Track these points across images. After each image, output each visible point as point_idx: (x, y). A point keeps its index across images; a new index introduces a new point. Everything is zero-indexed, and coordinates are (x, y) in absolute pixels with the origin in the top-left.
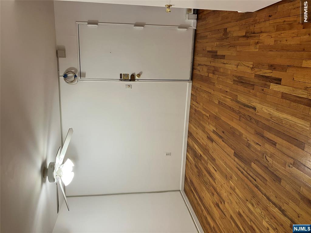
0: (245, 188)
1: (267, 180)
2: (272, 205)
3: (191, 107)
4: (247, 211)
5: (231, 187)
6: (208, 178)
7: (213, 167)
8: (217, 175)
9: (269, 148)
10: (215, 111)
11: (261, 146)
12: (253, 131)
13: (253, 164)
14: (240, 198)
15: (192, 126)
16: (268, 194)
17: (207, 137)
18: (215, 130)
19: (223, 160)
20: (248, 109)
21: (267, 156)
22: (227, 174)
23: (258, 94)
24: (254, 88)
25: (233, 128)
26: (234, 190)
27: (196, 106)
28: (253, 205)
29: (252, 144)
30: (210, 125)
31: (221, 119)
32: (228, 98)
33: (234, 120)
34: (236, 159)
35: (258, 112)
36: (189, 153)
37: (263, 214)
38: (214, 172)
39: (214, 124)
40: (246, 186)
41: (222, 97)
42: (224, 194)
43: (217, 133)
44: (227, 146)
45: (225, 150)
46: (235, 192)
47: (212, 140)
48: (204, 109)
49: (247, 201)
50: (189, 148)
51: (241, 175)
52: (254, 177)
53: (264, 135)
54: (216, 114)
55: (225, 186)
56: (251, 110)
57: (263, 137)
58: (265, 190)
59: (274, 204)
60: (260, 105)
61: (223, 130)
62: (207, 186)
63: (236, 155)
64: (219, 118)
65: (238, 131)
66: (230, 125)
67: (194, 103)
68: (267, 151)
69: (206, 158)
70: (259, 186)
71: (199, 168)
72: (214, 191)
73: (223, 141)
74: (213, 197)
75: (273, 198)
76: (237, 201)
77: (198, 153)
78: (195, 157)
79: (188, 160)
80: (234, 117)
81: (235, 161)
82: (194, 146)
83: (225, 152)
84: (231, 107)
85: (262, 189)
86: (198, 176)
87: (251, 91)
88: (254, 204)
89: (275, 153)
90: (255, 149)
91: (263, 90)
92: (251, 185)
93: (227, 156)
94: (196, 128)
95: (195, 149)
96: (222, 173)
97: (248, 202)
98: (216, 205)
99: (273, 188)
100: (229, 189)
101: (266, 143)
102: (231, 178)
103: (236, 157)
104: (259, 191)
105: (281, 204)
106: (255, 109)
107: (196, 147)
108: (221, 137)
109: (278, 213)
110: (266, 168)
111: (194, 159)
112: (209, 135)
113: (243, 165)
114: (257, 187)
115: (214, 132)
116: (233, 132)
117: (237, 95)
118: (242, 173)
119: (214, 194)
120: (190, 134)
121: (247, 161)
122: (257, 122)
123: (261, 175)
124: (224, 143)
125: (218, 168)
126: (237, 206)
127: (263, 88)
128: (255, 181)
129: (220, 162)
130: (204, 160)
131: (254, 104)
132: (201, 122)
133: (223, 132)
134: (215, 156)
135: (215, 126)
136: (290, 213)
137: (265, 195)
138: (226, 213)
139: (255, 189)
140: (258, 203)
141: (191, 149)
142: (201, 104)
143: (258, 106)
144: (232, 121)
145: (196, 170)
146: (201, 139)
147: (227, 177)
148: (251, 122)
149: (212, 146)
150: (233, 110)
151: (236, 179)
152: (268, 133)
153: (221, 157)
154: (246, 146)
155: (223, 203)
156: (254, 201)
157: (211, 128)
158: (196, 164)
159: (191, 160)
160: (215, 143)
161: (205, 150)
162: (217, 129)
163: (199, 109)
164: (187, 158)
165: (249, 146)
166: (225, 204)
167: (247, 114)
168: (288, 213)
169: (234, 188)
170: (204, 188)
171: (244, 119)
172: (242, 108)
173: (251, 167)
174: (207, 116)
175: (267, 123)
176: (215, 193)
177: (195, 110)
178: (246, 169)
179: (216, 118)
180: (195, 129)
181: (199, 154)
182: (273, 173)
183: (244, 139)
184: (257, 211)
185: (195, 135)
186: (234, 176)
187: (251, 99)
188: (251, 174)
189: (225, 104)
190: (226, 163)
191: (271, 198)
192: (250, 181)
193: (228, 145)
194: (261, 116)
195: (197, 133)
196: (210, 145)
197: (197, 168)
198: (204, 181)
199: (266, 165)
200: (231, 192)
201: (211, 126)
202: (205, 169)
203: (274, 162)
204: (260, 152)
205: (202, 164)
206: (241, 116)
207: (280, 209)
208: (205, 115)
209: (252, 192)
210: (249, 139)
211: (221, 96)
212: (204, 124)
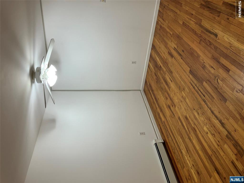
0: (194, 100)
1: (214, 98)
2: (214, 117)
3: (157, 23)
4: (193, 117)
5: (182, 97)
6: (164, 86)
7: (170, 78)
8: (172, 85)
9: (222, 72)
10: (178, 30)
11: (215, 69)
12: (210, 55)
13: (204, 83)
14: (189, 106)
15: (156, 40)
16: (213, 109)
17: (169, 52)
18: (176, 47)
19: (179, 74)
20: (210, 34)
21: (218, 79)
22: (181, 86)
23: (223, 22)
24: (219, 15)
25: (193, 49)
26: (185, 99)
27: (162, 23)
28: (198, 114)
29: (207, 66)
30: (172, 42)
31: (182, 39)
32: (193, 21)
33: (195, 42)
34: (191, 76)
35: (219, 39)
36: (151, 62)
37: (205, 121)
38: (170, 82)
39: (176, 42)
40: (195, 98)
41: (187, 19)
42: (176, 100)
43: (178, 51)
44: (184, 63)
45: (182, 67)
46: (185, 101)
47: (172, 56)
48: (169, 27)
49: (194, 109)
50: (151, 58)
51: (193, 90)
52: (204, 93)
53: (220, 61)
54: (179, 34)
55: (178, 94)
56: (212, 36)
57: (219, 62)
58: (211, 105)
59: (216, 117)
60: (222, 33)
61: (183, 49)
62: (163, 91)
63: (191, 72)
64: (181, 37)
65: (197, 52)
66: (190, 46)
67: (161, 20)
68: (220, 75)
69: (165, 70)
70: (207, 101)
71: (158, 76)
72: (168, 97)
73: (181, 58)
74: (166, 100)
75: (216, 113)
76: (186, 108)
77: (158, 64)
78: (156, 67)
79: (150, 69)
80: (195, 39)
81: (189, 77)
82: (156, 58)
83: (182, 68)
84: (194, 30)
85: (208, 104)
86: (156, 82)
87: (217, 18)
88: (200, 113)
89: (227, 78)
90: (209, 71)
91: (228, 19)
92: (200, 99)
93: (183, 71)
94: (160, 43)
95: (156, 60)
96: (176, 84)
97: (194, 111)
98: (168, 107)
99: (218, 105)
100: (180, 97)
101: (220, 68)
102: (184, 89)
103: (191, 74)
104: (205, 105)
105: (222, 118)
106: (216, 35)
107: (158, 59)
108: (180, 55)
109: (218, 124)
110: (216, 89)
111: (155, 68)
112: (170, 51)
113: (196, 82)
114: (205, 101)
115: (175, 49)
116: (192, 53)
117: (201, 20)
118: (194, 88)
119: (167, 98)
120: (154, 47)
121: (200, 79)
122: (216, 48)
123: (210, 93)
124: (182, 60)
125: (173, 79)
126: (185, 112)
127: (229, 17)
128: (203, 97)
129: (176, 75)
130: (163, 71)
131: (217, 31)
132: (165, 39)
133: (183, 51)
134: (172, 69)
135: (177, 45)
136: (228, 126)
137: (210, 109)
138: (175, 114)
139: (203, 103)
140: (203, 113)
141: (153, 60)
142: (167, 22)
143: (220, 34)
144: (193, 43)
145: (155, 77)
146: (163, 53)
147: (180, 88)
148: (210, 47)
149: (172, 61)
150: (195, 33)
151: (188, 91)
152: (224, 60)
153: (177, 71)
154: (202, 67)
155: (174, 106)
156: (199, 111)
157: (172, 45)
158: (156, 73)
159: (152, 68)
160: (175, 58)
161: (165, 63)
162: (178, 47)
163: (164, 26)
164: (149, 66)
165: (204, 67)
166: (175, 107)
167: (208, 38)
168: (226, 126)
169: (185, 98)
170: (160, 92)
171: (204, 43)
172: (205, 33)
173: (203, 85)
174: (171, 34)
175: (225, 51)
176: (169, 98)
177: (161, 27)
178: (198, 85)
179: (178, 37)
180: (158, 44)
181: (160, 66)
182: (221, 94)
183: (201, 60)
184: (201, 119)
185: (157, 48)
186: (186, 89)
187: (215, 26)
188: (202, 90)
189: (189, 26)
190: (181, 77)
191: (215, 112)
192: (200, 96)
193: (186, 63)
194: (221, 44)
195: (160, 47)
196: (170, 59)
197: (156, 76)
198: (161, 87)
199: (216, 86)
200: (182, 100)
201: (173, 44)
202: (162, 78)
203: (224, 85)
204: (213, 74)
205: (161, 73)
206: (202, 40)
207: (220, 122)
208: (169, 33)
209: (200, 104)
210: (205, 62)
211: (186, 17)
212: (167, 41)
